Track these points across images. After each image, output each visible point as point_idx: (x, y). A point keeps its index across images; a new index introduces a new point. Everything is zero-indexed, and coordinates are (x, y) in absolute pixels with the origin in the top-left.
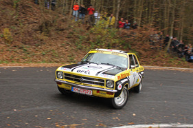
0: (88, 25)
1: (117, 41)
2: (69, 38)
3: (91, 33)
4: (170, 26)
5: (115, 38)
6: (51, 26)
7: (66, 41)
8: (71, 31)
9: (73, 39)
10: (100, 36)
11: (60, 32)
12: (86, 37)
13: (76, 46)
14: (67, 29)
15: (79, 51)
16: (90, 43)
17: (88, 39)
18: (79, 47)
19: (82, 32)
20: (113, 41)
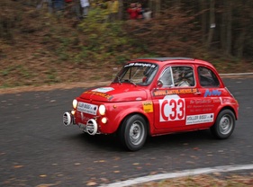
0: (74, 19)
1: (124, 40)
2: (45, 43)
3: (81, 31)
4: (208, 6)
5: (120, 35)
6: (13, 27)
7: (40, 48)
8: (47, 31)
9: (51, 44)
10: (94, 35)
11: (28, 35)
12: (72, 39)
13: (57, 55)
14: (40, 30)
15: (63, 63)
16: (80, 49)
17: (77, 42)
18: (62, 56)
19: (65, 32)
20: (117, 41)
